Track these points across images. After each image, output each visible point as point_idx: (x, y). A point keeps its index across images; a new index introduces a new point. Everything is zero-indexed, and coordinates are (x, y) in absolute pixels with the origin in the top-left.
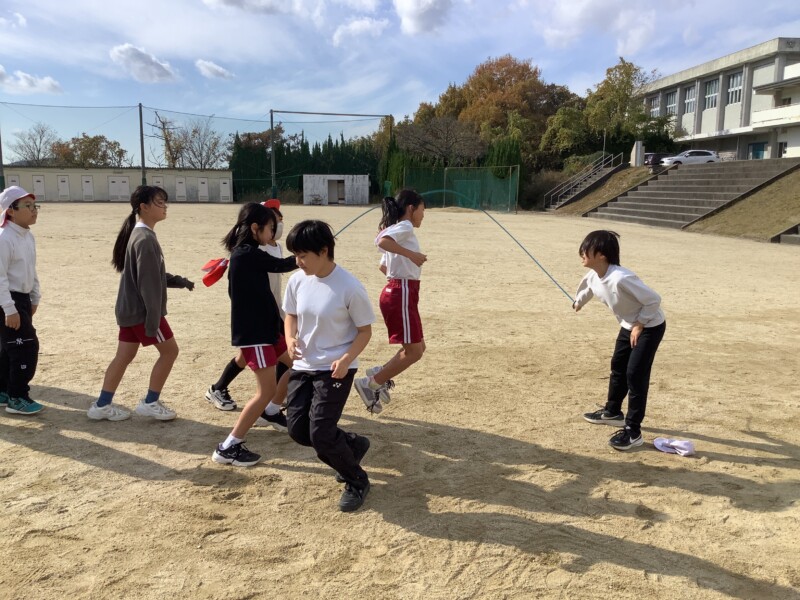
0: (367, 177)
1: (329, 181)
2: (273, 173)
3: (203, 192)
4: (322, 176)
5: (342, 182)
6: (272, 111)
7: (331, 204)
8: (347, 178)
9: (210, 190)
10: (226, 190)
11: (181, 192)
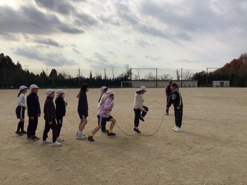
0: (229, 81)
1: (220, 82)
2: (207, 81)
3: (192, 85)
4: (219, 81)
5: (223, 82)
6: (207, 68)
7: (220, 87)
8: (225, 82)
9: (193, 85)
10: (196, 85)
11: (187, 85)
